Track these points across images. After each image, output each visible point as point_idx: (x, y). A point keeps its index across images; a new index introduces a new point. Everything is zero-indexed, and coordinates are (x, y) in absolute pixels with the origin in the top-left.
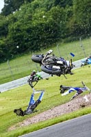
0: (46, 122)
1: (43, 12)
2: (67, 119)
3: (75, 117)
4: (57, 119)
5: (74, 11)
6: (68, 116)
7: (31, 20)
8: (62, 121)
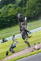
0: (14, 59)
1: (13, 10)
2: (24, 57)
3: (27, 56)
4: (19, 57)
5: (27, 9)
6: (24, 56)
7: (7, 13)
8: (21, 58)
